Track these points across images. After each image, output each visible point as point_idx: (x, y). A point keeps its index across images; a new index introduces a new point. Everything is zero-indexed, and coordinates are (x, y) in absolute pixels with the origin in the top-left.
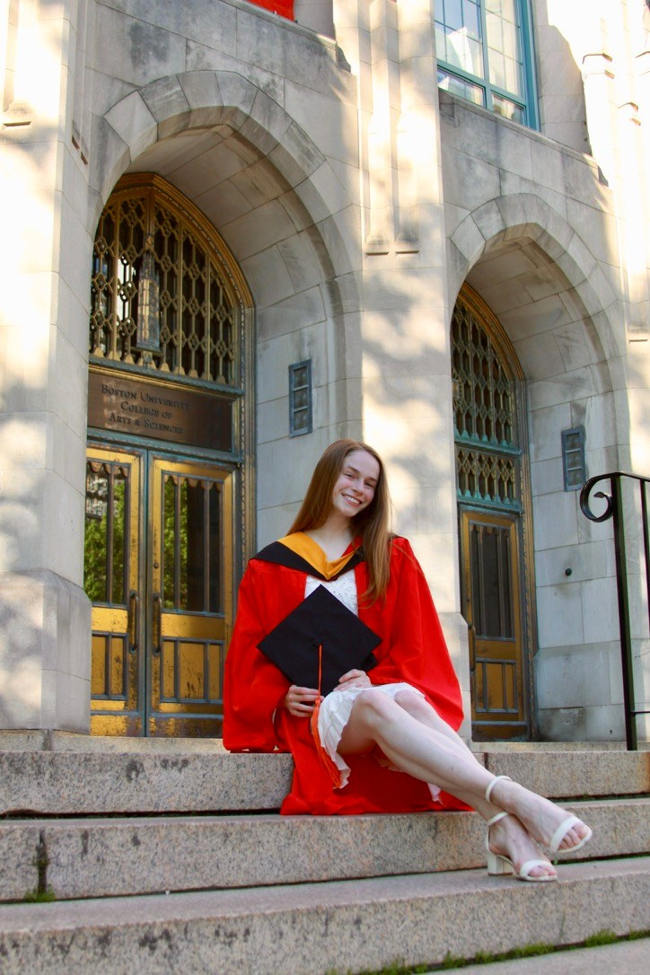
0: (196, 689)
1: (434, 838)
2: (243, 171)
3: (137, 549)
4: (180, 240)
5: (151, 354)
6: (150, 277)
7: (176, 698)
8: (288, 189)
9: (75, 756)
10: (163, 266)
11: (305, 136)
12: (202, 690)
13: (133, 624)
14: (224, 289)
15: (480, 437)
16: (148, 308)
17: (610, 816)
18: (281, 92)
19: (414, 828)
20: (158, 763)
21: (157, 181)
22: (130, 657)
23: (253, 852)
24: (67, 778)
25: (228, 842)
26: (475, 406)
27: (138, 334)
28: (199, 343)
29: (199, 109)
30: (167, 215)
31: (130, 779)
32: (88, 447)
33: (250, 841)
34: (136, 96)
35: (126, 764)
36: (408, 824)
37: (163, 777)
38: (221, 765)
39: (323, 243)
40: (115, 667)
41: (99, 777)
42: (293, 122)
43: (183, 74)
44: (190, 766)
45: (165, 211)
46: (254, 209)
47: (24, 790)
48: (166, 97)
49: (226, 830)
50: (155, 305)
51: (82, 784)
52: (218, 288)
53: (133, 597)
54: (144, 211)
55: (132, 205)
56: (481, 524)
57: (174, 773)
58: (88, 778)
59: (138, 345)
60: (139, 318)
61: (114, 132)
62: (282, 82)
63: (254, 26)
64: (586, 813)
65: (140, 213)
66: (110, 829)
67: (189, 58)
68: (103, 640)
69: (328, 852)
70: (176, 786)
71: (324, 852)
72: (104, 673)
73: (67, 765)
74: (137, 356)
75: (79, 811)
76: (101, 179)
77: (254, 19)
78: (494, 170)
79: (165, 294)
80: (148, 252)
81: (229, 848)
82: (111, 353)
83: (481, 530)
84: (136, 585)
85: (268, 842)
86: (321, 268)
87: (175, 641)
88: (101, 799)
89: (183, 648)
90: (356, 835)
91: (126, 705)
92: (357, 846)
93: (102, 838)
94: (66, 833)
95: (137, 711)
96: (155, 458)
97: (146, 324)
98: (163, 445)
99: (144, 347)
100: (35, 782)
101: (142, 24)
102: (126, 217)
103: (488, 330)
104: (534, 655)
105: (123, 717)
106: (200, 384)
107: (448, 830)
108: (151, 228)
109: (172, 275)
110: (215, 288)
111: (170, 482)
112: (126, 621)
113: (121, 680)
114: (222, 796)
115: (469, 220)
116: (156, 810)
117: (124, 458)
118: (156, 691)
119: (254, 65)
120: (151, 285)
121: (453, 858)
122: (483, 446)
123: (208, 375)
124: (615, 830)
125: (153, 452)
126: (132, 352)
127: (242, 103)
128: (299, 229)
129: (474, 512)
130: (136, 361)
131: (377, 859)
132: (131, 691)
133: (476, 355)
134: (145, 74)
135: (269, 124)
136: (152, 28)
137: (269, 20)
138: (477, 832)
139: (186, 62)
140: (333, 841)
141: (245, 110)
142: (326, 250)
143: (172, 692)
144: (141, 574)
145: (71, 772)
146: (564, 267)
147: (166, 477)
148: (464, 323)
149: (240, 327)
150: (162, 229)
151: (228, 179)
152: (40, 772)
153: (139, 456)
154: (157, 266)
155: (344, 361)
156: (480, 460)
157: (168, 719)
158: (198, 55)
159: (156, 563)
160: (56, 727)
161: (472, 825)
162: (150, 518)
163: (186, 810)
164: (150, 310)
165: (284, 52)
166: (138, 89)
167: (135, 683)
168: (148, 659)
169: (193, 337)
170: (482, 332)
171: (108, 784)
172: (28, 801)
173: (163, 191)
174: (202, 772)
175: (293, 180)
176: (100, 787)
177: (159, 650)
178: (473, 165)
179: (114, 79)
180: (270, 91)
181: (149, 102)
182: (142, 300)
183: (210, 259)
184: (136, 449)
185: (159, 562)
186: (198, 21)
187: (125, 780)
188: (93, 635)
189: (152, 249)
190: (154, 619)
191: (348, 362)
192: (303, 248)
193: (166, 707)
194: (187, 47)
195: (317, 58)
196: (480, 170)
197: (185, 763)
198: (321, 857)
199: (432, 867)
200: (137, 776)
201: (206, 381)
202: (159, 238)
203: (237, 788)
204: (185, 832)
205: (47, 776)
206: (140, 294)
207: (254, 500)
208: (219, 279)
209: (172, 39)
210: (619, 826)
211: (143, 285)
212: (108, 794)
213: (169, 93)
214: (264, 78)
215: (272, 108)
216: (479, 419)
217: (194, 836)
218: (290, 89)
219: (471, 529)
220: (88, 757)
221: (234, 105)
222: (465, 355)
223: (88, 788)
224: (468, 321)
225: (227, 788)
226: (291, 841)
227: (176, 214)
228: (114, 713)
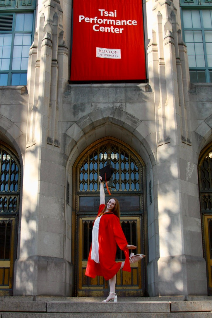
0: (129, 281)
5: (110, 187)
7: (121, 285)
10: (114, 162)
11: (134, 117)
12: (131, 282)
18: (125, 107)
21: (110, 138)
29: (96, 121)
30: (115, 147)
34: (75, 124)
42: (129, 114)
43: (90, 113)
45: (114, 145)
46: (131, 140)
48: (84, 122)
55: (103, 147)
61: (68, 136)
62: (125, 104)
63: (115, 91)
65: (106, 149)
67: (92, 108)
76: (65, 150)
77: (114, 89)
99: (108, 186)
101: (77, 104)
102: (101, 151)
115: (203, 123)
119: (114, 102)
127: (110, 115)
128: (140, 143)
134: (78, 117)
135: (120, 118)
136: (80, 104)
137: (120, 87)
139: (91, 109)
141: (112, 116)
155: (154, 180)
158: (95, 106)
165: (126, 95)
166: (75, 122)
173: (112, 140)
175: (132, 131)
179: (68, 122)
180: (120, 108)
181: (79, 125)
186: (95, 97)
192: (143, 148)
194: (92, 105)
195: (138, 92)
207: (147, 224)
209: (86, 105)
213: (85, 120)
214: (118, 105)
215: (121, 113)
218: (128, 105)
221: (108, 116)
227: (118, 146)
228: (100, 290)
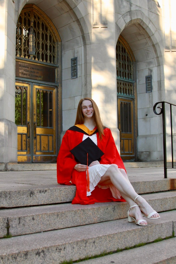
0: (46, 148)
1: (113, 211)
2: (58, 4)
3: (29, 110)
4: (41, 23)
5: (33, 56)
6: (32, 34)
7: (40, 150)
8: (71, 9)
9: (16, 191)
10: (36, 31)
12: (47, 148)
13: (29, 131)
14: (53, 37)
15: (123, 78)
16: (32, 42)
17: (160, 201)
19: (108, 209)
20: (38, 192)
21: (34, 6)
22: (28, 140)
23: (65, 219)
24: (14, 197)
25: (58, 217)
26: (122, 69)
27: (29, 50)
28: (46, 52)
30: (37, 16)
31: (31, 196)
32: (16, 82)
33: (64, 216)
35: (30, 192)
36: (106, 208)
37: (40, 195)
38: (55, 191)
39: (81, 25)
40: (24, 143)
41: (22, 197)
44: (47, 192)
45: (36, 15)
46: (61, 15)
47: (2, 202)
49: (58, 214)
50: (34, 42)
51: (18, 199)
52: (51, 37)
53: (28, 123)
54: (30, 15)
55: (27, 13)
56: (123, 102)
57: (43, 194)
58: (19, 197)
59: (29, 53)
60: (29, 46)
64: (154, 201)
65: (29, 16)
66: (26, 216)
68: (20, 135)
69: (85, 217)
70: (43, 197)
71: (84, 217)
72: (21, 144)
73: (14, 194)
74: (29, 56)
75: (17, 206)
76: (18, 7)
78: (129, 3)
79: (37, 39)
80: (32, 27)
81: (59, 218)
82: (22, 56)
83: (123, 103)
84: (29, 120)
85: (69, 216)
86: (80, 32)
87: (40, 135)
88: (23, 203)
89: (42, 137)
90: (93, 212)
91: (27, 153)
92: (93, 215)
93: (24, 219)
94: (14, 218)
95: (30, 154)
96: (34, 85)
97: (31, 47)
98: (36, 81)
99: (31, 54)
100: (5, 199)
102: (25, 17)
103: (126, 47)
104: (137, 137)
105: (26, 156)
106: (46, 64)
107: (117, 209)
108: (32, 20)
109: (38, 33)
110: (50, 37)
111: (38, 92)
112: (27, 130)
113: (25, 146)
114: (56, 199)
115: (122, 18)
116: (38, 204)
117: (25, 85)
118: (35, 149)
120: (33, 36)
121: (119, 216)
122: (124, 80)
123: (49, 62)
124: (162, 205)
125: (34, 83)
126: (27, 55)
128: (74, 20)
129: (121, 98)
130: (29, 58)
131: (98, 218)
132: (28, 149)
133: (122, 55)
138: (125, 208)
140: (87, 214)
142: (82, 27)
143: (39, 149)
144: (31, 117)
145: (15, 196)
146: (148, 31)
147: (37, 90)
148: (119, 46)
149: (57, 48)
150: (35, 20)
151: (54, 6)
152: (6, 196)
153: (30, 84)
154: (34, 31)
155: (87, 58)
156: (123, 84)
157: (38, 156)
159: (35, 114)
160: (8, 162)
161: (124, 207)
162: (33, 102)
163: (46, 204)
164: (32, 43)
167: (29, 147)
168: (33, 140)
169: (44, 51)
170: (124, 48)
171: (25, 198)
172: (3, 204)
173: (36, 9)
174: (50, 193)
175: (72, 7)
176: (23, 199)
177: (36, 138)
178: (123, 2)
182: (30, 40)
183: (49, 28)
184: (29, 83)
185: (35, 113)
187: (29, 197)
188: (18, 134)
189: (33, 26)
190: (34, 129)
191: (88, 58)
192: (75, 26)
193: (38, 153)
196: (125, 3)
197: (46, 191)
198: (83, 219)
199: (113, 219)
200: (33, 195)
201: (48, 63)
202: (35, 23)
203: (60, 197)
204: (47, 215)
205: (8, 197)
206: (29, 39)
207: (61, 96)
208: (52, 34)
210: (163, 204)
211: (30, 36)
212: (25, 201)
216: (123, 73)
217: (49, 216)
219: (121, 103)
220: (19, 191)
222: (120, 55)
223: (19, 200)
224: (121, 45)
225: (57, 197)
226: (75, 215)
227: (40, 16)
228: (24, 155)
